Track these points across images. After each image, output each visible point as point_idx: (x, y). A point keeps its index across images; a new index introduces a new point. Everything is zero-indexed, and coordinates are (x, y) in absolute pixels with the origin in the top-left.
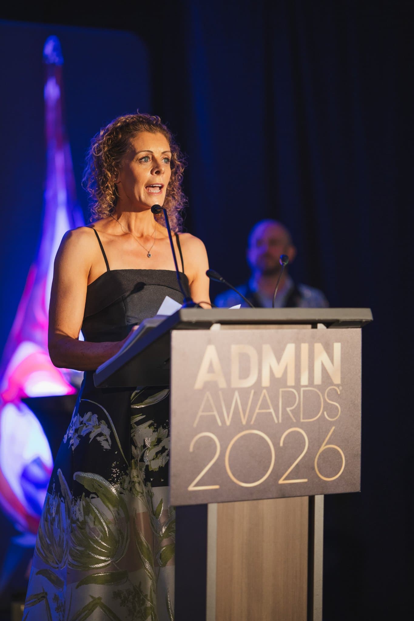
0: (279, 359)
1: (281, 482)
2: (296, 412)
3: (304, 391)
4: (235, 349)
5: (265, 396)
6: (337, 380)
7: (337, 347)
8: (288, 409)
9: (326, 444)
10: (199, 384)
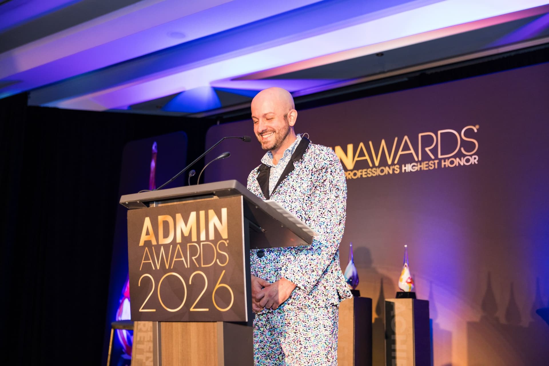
0: (186, 223)
1: (192, 309)
2: (198, 260)
3: (203, 245)
4: (161, 218)
5: (178, 249)
6: (225, 235)
7: (224, 211)
8: (193, 258)
9: (220, 283)
10: (141, 243)
